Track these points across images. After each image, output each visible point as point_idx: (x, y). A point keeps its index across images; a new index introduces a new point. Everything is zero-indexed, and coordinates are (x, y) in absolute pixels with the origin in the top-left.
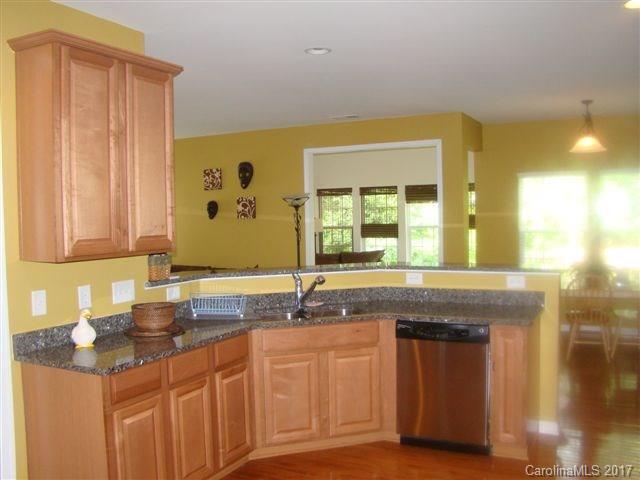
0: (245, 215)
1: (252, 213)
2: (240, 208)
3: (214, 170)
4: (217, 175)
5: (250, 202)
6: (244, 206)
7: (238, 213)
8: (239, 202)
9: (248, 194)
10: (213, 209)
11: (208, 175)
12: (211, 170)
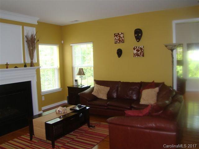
0: (138, 55)
1: (142, 54)
2: (135, 52)
3: (120, 34)
4: (122, 36)
5: (141, 49)
6: (138, 51)
7: (134, 54)
8: (134, 49)
9: (140, 45)
10: (120, 53)
11: (117, 36)
12: (118, 34)
